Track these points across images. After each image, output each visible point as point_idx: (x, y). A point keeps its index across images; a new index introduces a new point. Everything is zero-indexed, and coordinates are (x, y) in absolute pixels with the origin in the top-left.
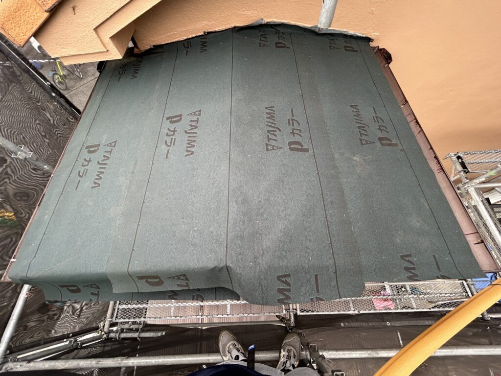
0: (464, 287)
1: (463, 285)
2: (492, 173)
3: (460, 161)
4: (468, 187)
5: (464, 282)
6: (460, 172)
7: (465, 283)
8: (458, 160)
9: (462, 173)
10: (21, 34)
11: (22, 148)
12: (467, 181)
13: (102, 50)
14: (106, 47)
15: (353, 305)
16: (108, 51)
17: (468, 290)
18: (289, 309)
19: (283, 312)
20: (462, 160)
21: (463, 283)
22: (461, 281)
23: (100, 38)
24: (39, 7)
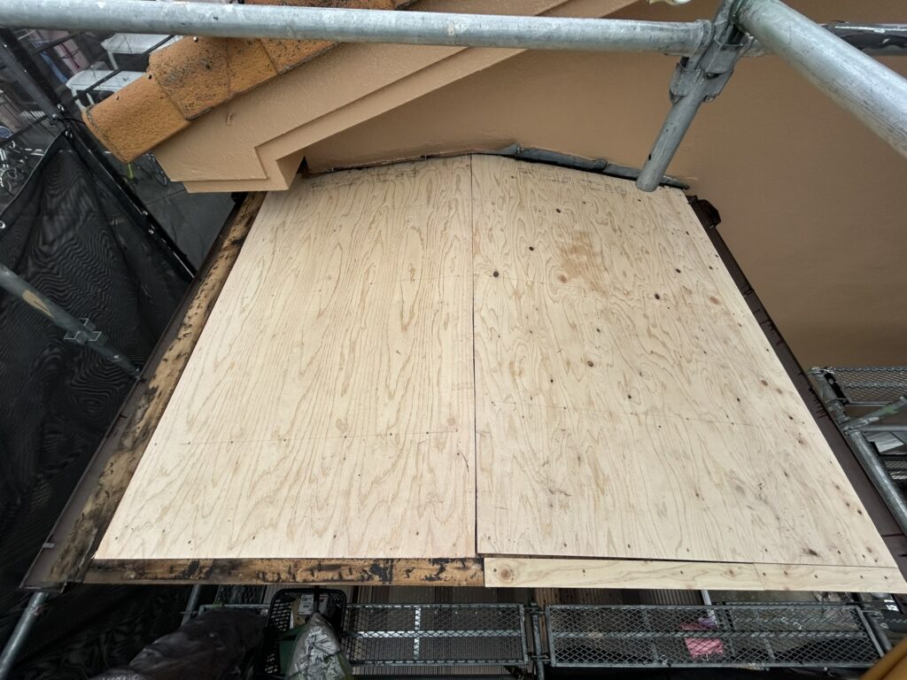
0: (860, 620)
1: (857, 615)
2: (891, 409)
3: (831, 382)
4: (850, 429)
5: (858, 609)
6: (834, 401)
7: (861, 612)
8: (828, 380)
9: (837, 404)
10: (132, 146)
11: (85, 324)
12: (846, 419)
13: (260, 177)
14: (266, 174)
15: (658, 650)
16: (268, 178)
17: (867, 625)
18: (535, 654)
19: (523, 659)
20: (834, 380)
21: (855, 610)
22: (852, 607)
23: (260, 160)
24: (176, 112)
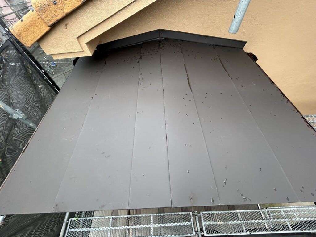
11: (17, 112)
13: (80, 51)
15: (245, 228)
16: (83, 51)
19: (193, 233)
23: (80, 43)
24: (45, 24)
